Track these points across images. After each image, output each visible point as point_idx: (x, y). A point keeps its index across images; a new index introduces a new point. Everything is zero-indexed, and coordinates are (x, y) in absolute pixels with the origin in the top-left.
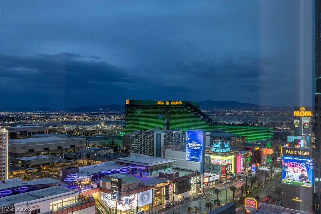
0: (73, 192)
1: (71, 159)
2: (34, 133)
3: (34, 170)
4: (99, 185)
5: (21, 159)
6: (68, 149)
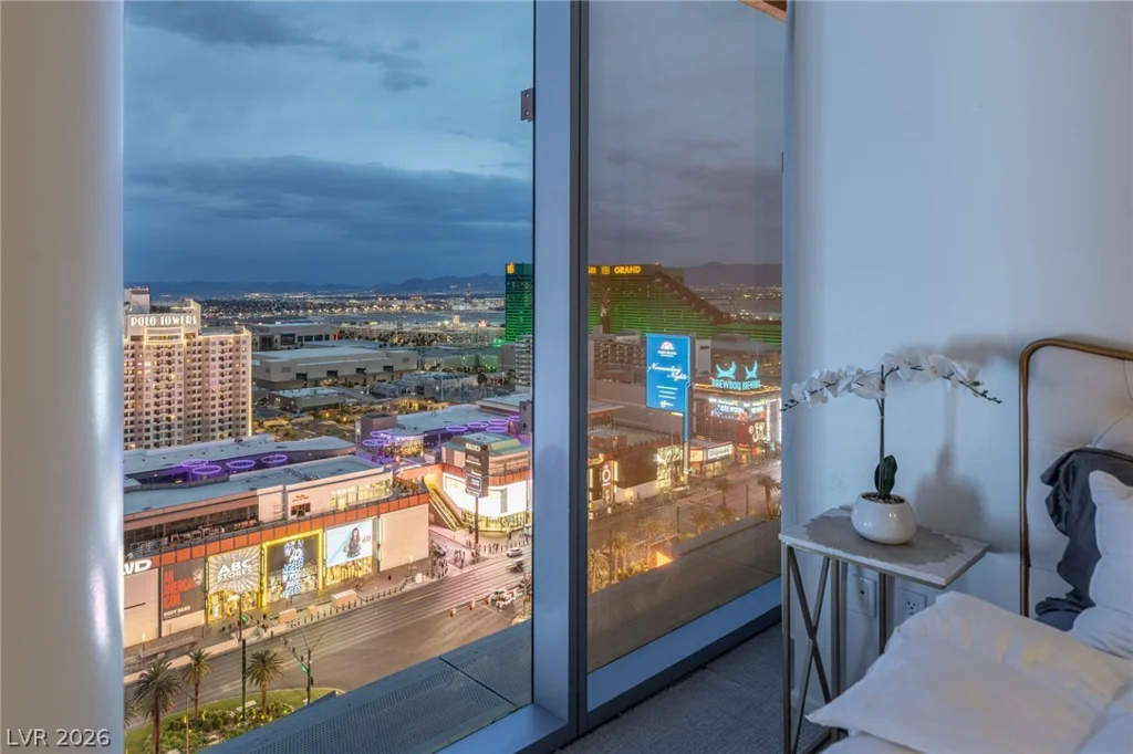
0: (381, 469)
1: (384, 396)
2: (309, 338)
3: (307, 418)
4: (439, 458)
5: (281, 393)
6: (379, 374)
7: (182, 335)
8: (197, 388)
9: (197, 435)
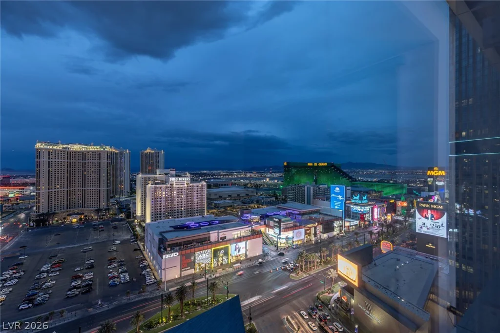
0: (247, 226)
1: (246, 203)
2: (222, 185)
3: (222, 210)
4: (265, 223)
5: (214, 202)
6: (244, 196)
7: (185, 183)
8: (190, 200)
9: (190, 214)
